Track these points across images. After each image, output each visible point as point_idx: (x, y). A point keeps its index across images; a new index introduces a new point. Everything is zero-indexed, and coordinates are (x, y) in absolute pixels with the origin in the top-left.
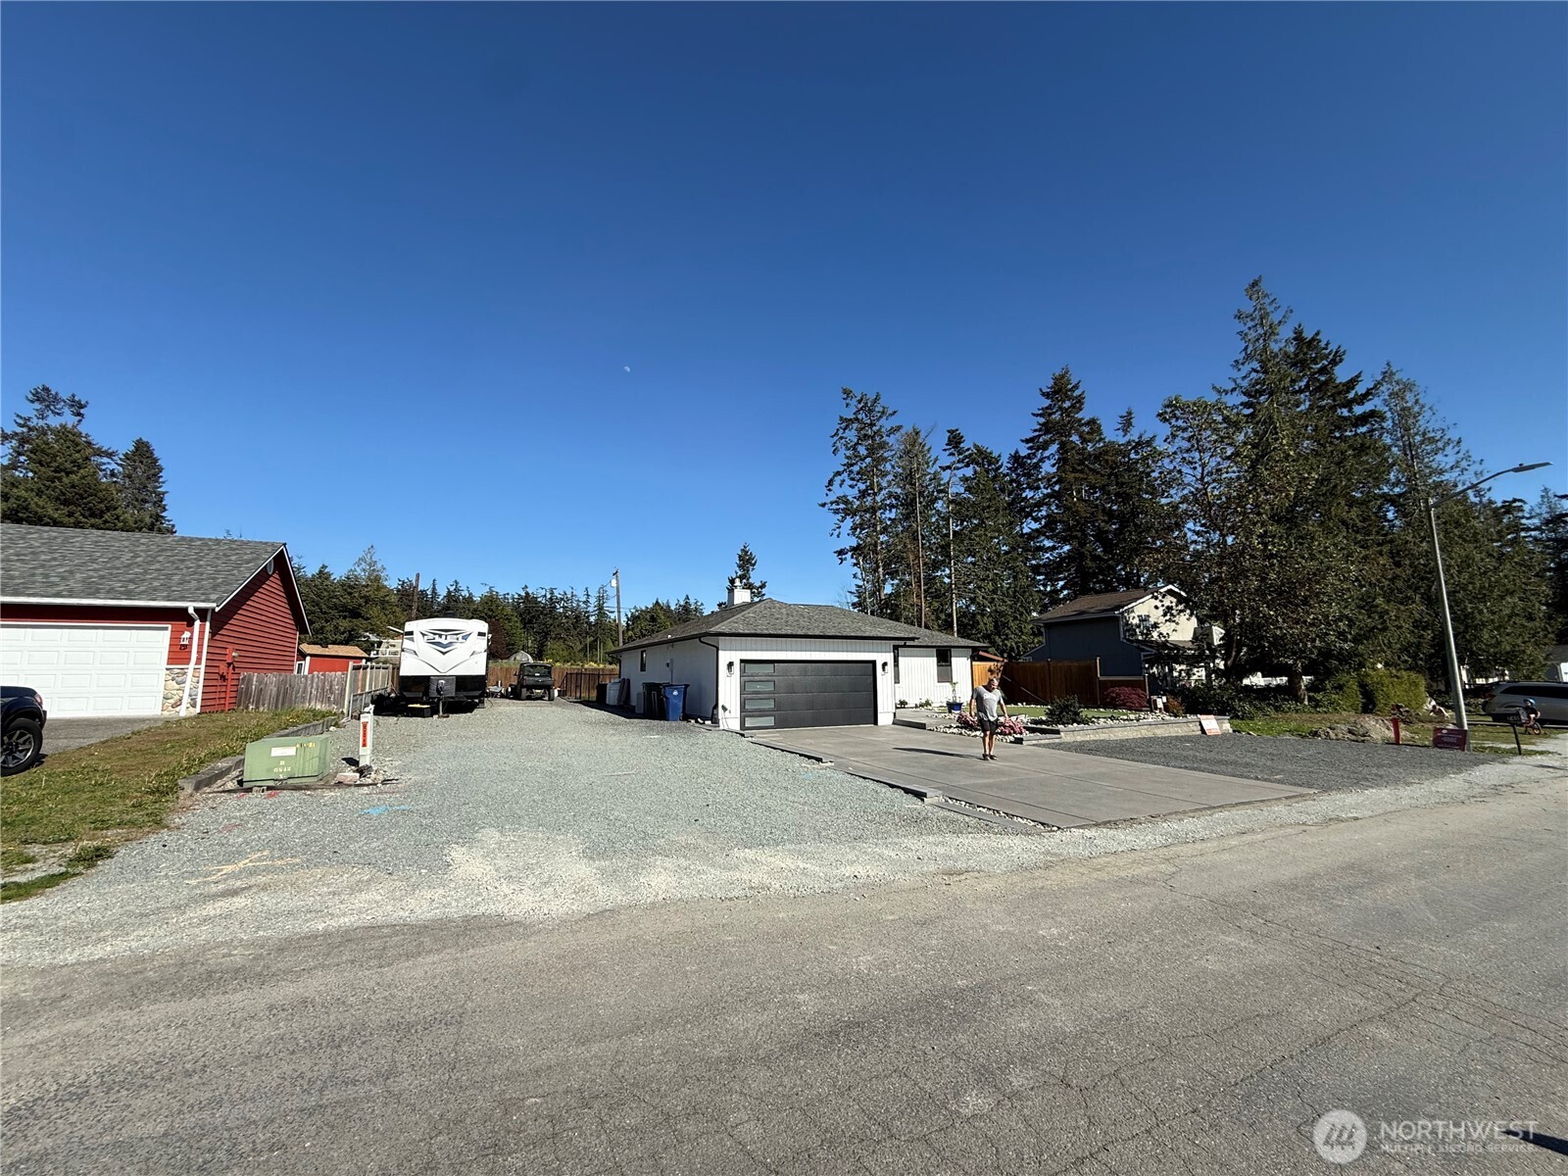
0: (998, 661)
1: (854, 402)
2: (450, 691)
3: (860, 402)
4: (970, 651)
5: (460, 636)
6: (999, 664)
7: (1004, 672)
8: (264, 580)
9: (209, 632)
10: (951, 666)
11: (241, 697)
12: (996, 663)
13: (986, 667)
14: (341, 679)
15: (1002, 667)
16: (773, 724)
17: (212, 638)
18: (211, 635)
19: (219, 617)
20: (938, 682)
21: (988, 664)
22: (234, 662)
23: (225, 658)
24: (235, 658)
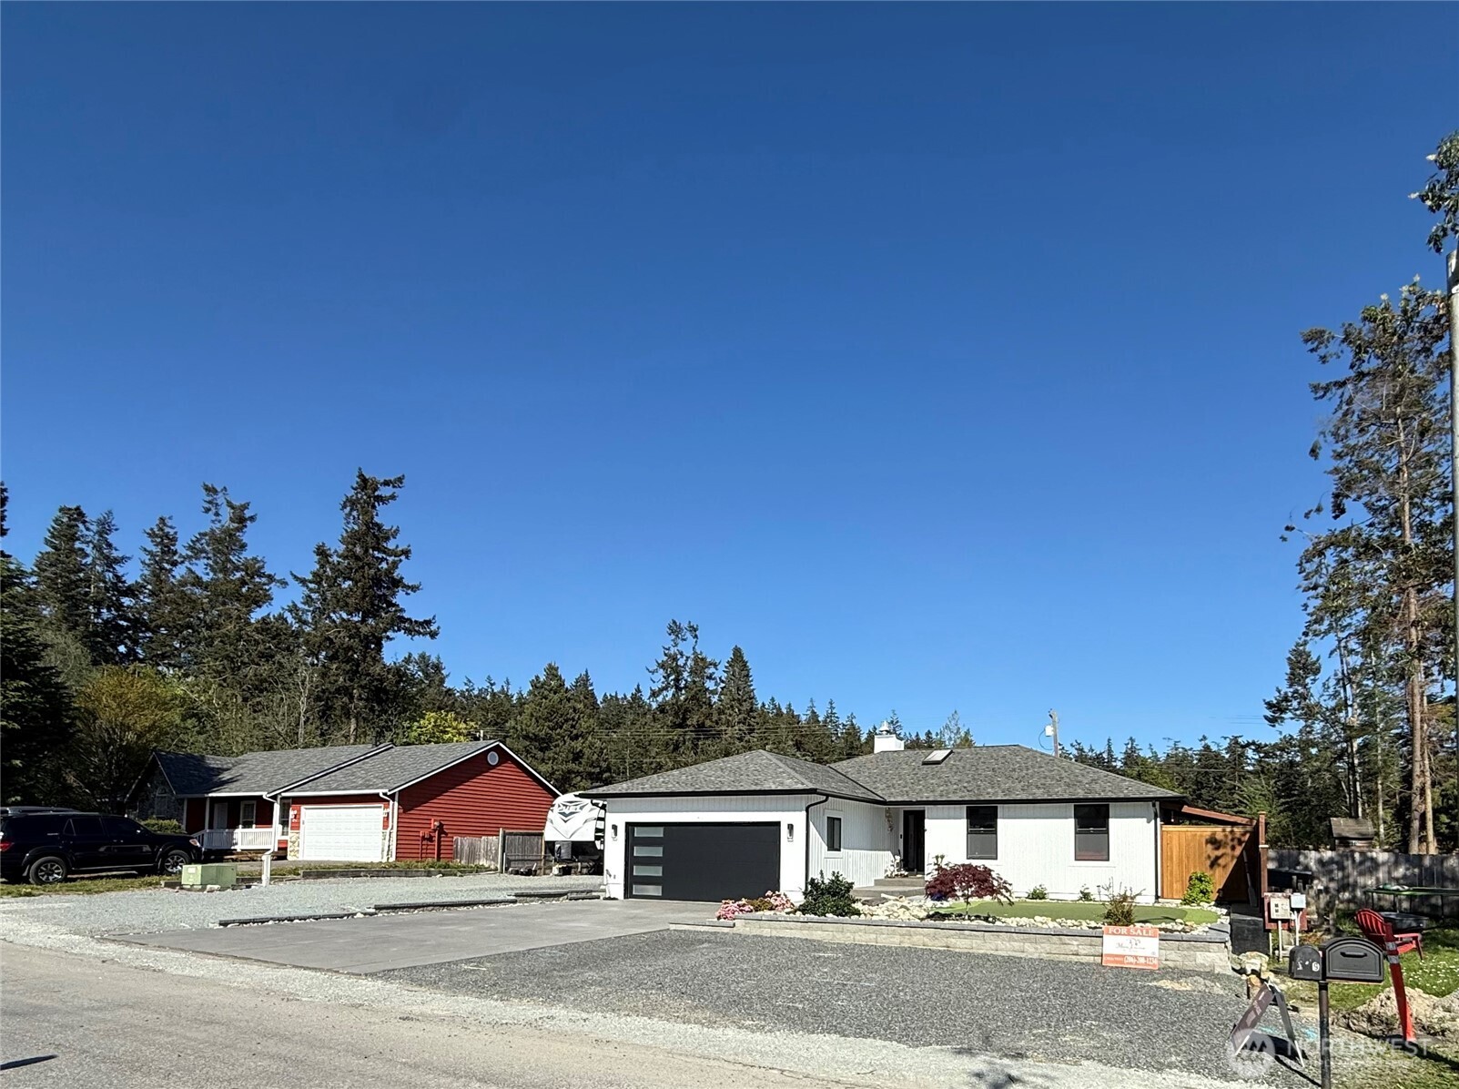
0: (1234, 824)
2: (566, 853)
4: (1154, 807)
5: (578, 807)
7: (1248, 845)
8: (484, 770)
9: (399, 809)
10: (1108, 833)
11: (455, 854)
12: (1228, 829)
13: (1201, 836)
14: (495, 841)
15: (1248, 835)
16: (660, 894)
17: (404, 812)
18: (401, 811)
19: (411, 798)
20: (1076, 860)
21: (1207, 831)
22: (441, 829)
23: (428, 826)
24: (441, 826)
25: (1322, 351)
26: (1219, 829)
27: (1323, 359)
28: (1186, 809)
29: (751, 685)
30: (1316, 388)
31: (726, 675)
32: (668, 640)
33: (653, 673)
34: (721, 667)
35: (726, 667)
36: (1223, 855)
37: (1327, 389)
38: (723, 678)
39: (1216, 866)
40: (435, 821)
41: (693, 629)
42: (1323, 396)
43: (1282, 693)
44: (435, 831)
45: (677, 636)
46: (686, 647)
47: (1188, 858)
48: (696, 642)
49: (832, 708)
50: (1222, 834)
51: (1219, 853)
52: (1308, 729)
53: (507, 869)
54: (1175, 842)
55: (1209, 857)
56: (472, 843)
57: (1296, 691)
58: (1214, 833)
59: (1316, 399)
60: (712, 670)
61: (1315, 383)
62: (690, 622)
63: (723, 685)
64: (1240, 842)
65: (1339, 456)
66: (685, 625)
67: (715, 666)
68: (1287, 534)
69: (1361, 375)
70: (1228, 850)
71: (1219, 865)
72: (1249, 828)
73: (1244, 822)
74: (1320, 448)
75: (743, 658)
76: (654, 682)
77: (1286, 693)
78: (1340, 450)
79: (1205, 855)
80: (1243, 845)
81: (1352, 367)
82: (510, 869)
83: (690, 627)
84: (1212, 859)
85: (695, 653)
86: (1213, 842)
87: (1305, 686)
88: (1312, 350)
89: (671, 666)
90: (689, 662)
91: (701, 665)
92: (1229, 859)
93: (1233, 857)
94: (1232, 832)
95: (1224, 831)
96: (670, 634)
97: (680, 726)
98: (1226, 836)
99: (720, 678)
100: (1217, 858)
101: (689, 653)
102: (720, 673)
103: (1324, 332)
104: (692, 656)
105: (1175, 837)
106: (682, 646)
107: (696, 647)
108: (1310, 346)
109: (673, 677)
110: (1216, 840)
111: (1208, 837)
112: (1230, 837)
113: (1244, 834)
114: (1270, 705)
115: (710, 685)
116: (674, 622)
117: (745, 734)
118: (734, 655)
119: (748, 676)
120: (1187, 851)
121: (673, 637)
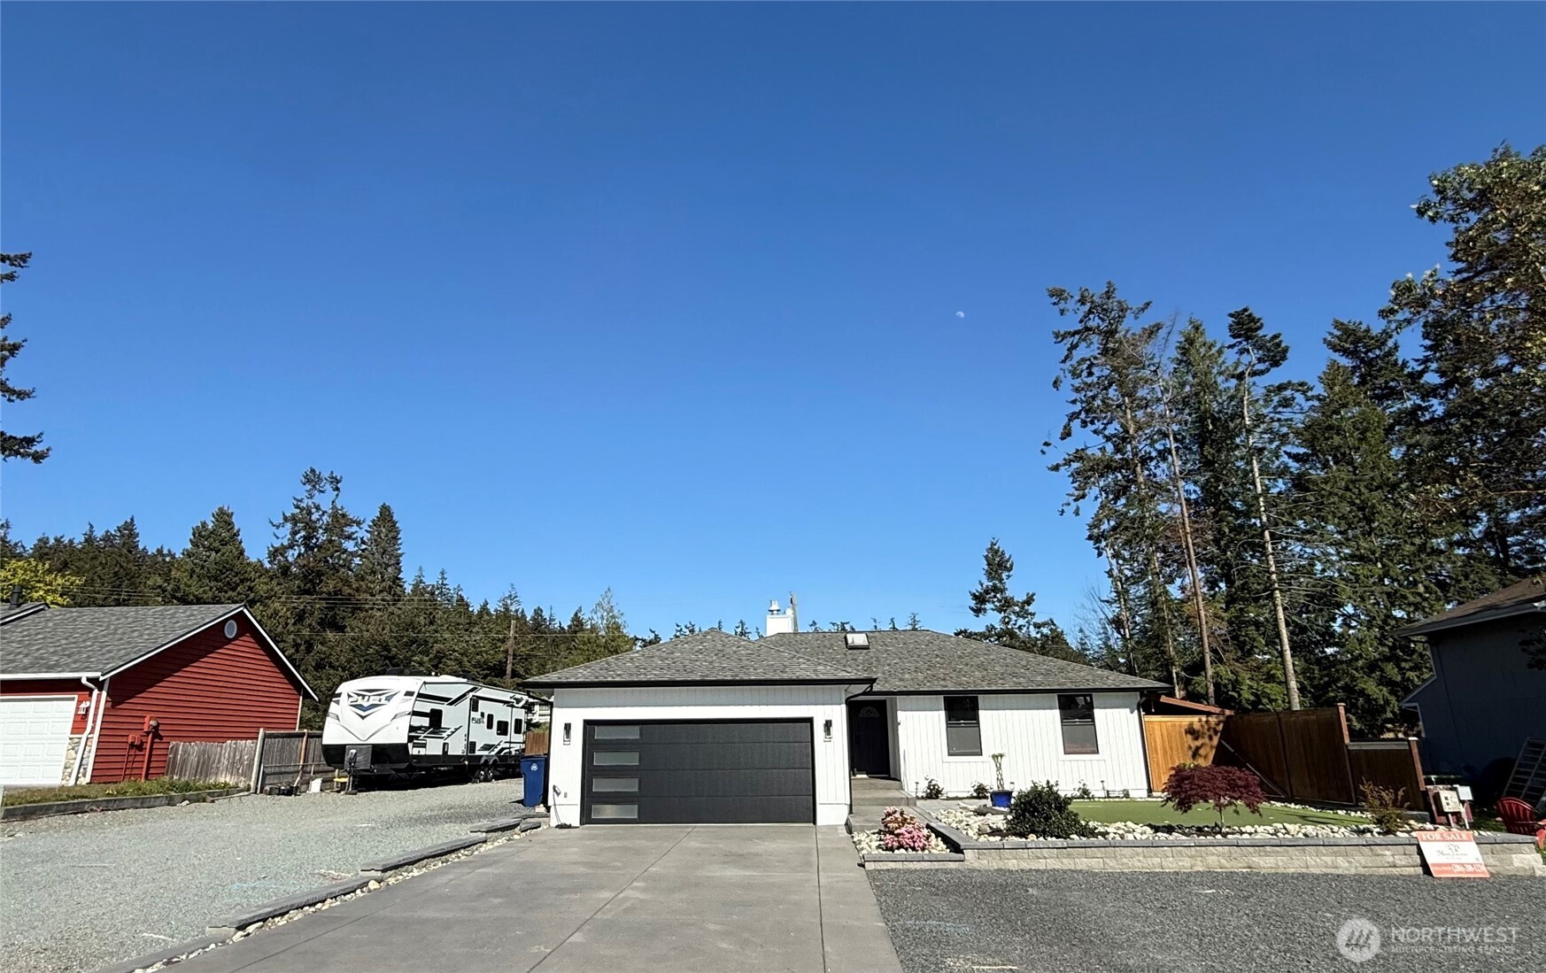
0: (1208, 714)
1: (1071, 304)
2: (364, 762)
3: (1082, 301)
4: (1136, 698)
5: (383, 697)
6: (1213, 720)
7: (1225, 735)
8: (218, 644)
9: (106, 701)
10: (1094, 725)
11: (169, 767)
12: (1204, 718)
13: (1180, 726)
14: (251, 748)
15: (1221, 725)
16: (636, 817)
17: (113, 707)
18: (109, 705)
19: (124, 687)
20: (1065, 753)
21: (1186, 720)
22: (155, 733)
23: (139, 727)
24: (156, 728)
25: (1062, 305)
26: (1195, 719)
27: (1062, 312)
28: (1164, 699)
29: (399, 549)
30: (1057, 335)
31: (369, 535)
32: (302, 491)
33: (278, 527)
34: (365, 526)
35: (370, 526)
36: (1203, 745)
37: (1064, 337)
38: (365, 539)
39: (1197, 756)
40: (151, 719)
41: (335, 481)
42: (1061, 341)
43: (984, 586)
44: (148, 733)
45: (314, 486)
46: (325, 500)
47: (1171, 748)
48: (337, 495)
49: (443, 578)
50: (1199, 724)
51: (1198, 743)
52: (1007, 620)
53: (262, 788)
54: (1158, 733)
55: (1190, 747)
56: (204, 751)
57: (995, 586)
58: (1191, 724)
59: (1056, 343)
60: (355, 528)
61: (1056, 330)
62: (332, 473)
63: (364, 547)
64: (1216, 732)
65: (1077, 390)
66: (326, 475)
67: (358, 523)
68: (1045, 448)
69: (1088, 329)
70: (1206, 740)
71: (1200, 756)
72: (1222, 718)
73: (1217, 712)
74: (1061, 382)
75: (392, 517)
76: (278, 538)
77: (987, 586)
78: (1077, 385)
79: (1186, 746)
80: (1219, 734)
81: (1081, 321)
82: (267, 788)
83: (333, 478)
84: (1193, 749)
85: (334, 507)
86: (1191, 731)
87: (1001, 580)
88: (1054, 304)
89: (302, 521)
90: (325, 518)
91: (340, 521)
92: (1208, 749)
93: (1212, 747)
94: (1207, 722)
95: (1200, 721)
96: (304, 484)
97: (308, 592)
98: (1202, 726)
99: (362, 539)
100: (1198, 748)
101: (327, 507)
102: (362, 533)
103: (1064, 291)
104: (330, 511)
105: (1157, 727)
106: (318, 499)
107: (336, 501)
108: (1054, 300)
109: (303, 533)
110: (1194, 730)
111: (1186, 727)
112: (1206, 727)
113: (1218, 724)
114: (975, 597)
115: (350, 546)
116: (313, 471)
117: (389, 604)
118: (381, 513)
119: (395, 538)
120: (1170, 742)
121: (308, 487)
